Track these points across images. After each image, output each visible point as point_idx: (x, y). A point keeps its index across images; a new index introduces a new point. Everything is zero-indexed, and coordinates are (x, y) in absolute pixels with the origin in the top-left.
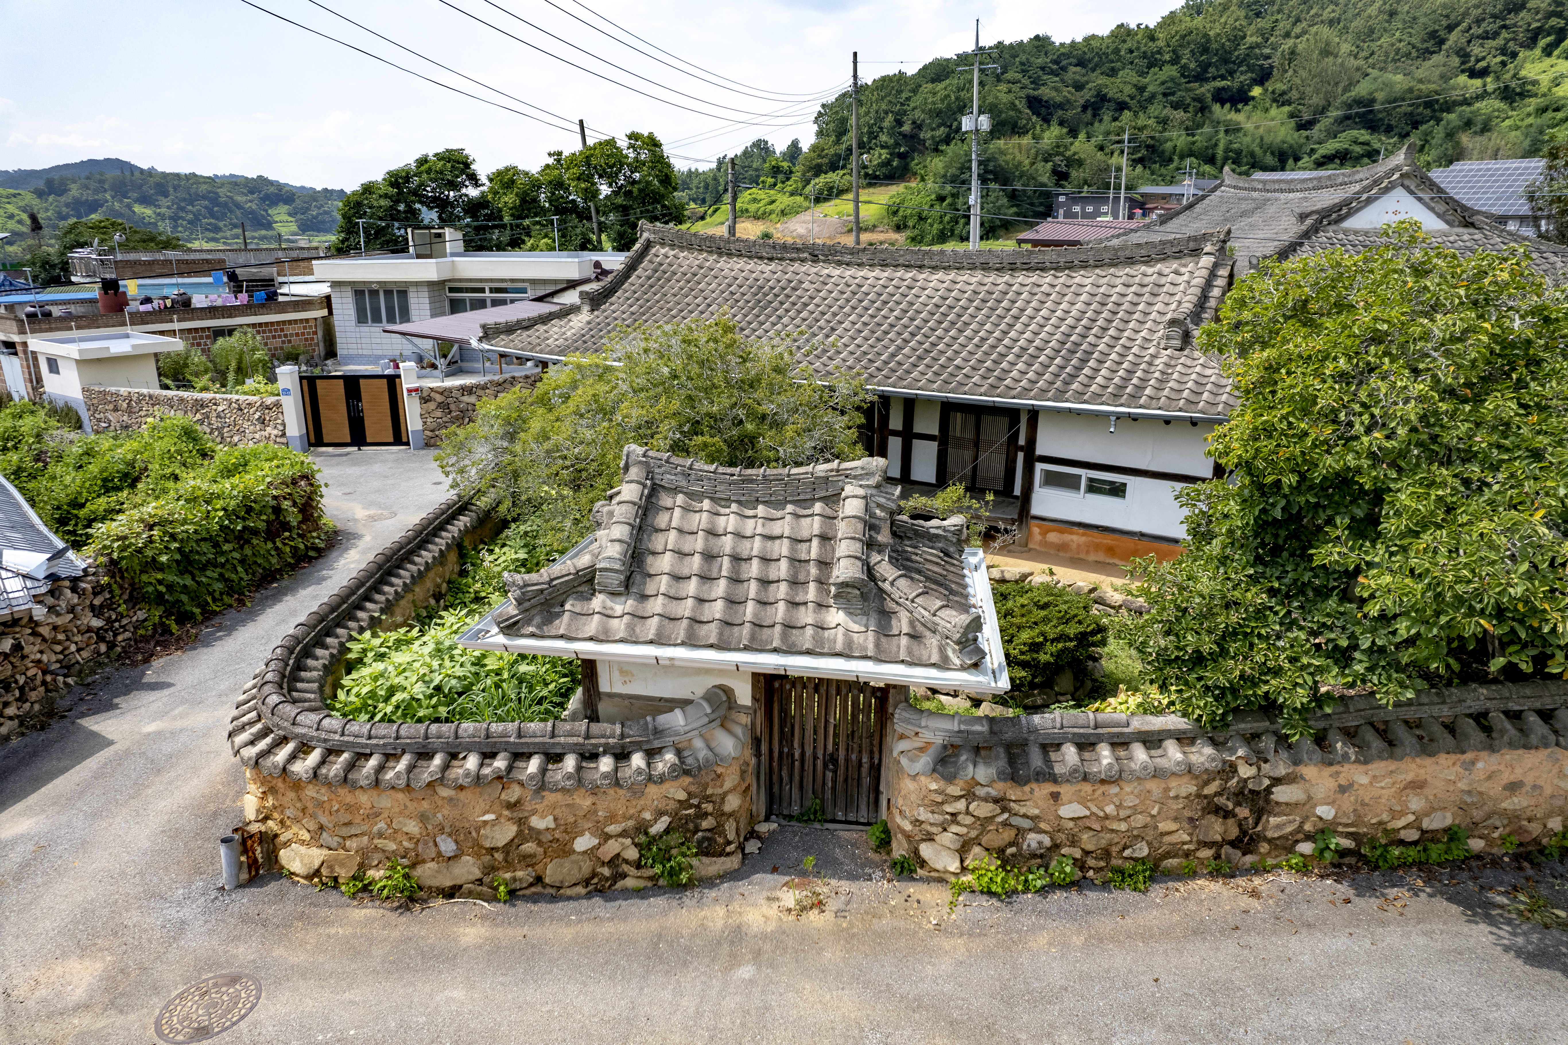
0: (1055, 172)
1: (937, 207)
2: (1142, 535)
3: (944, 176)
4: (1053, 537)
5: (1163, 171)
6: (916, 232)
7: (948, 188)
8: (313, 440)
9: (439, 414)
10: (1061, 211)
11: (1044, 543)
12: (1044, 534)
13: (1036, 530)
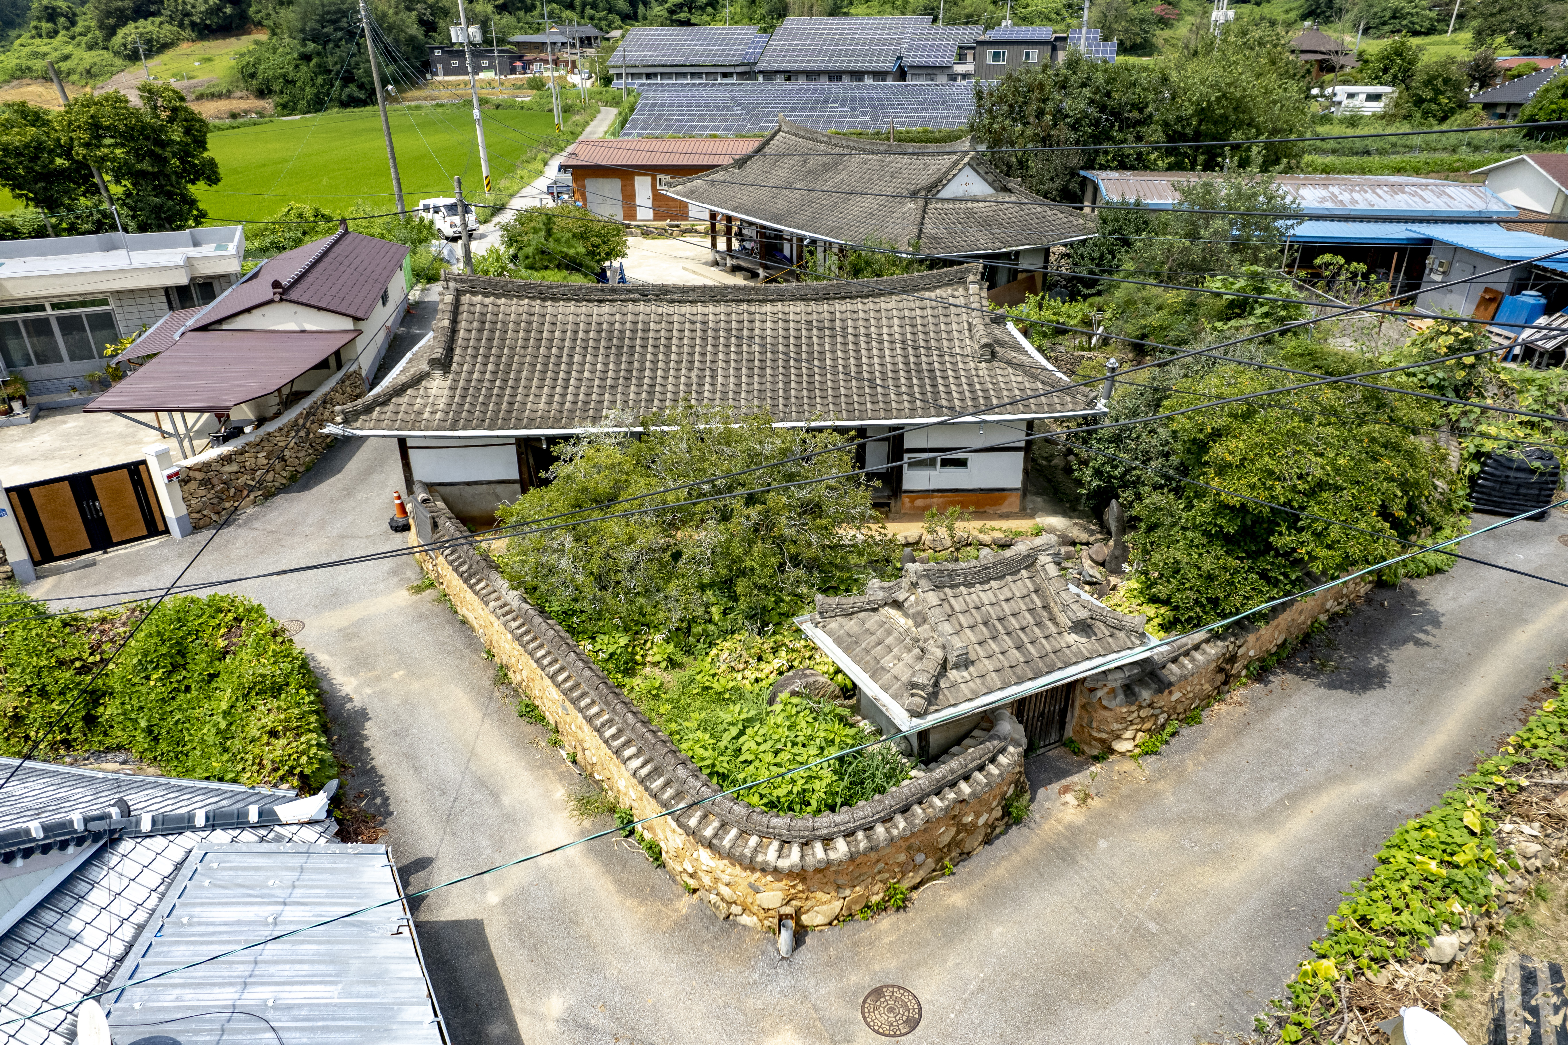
0: (422, 22)
1: (304, 68)
2: (982, 490)
3: (303, 30)
4: (919, 503)
5: (529, 18)
6: (286, 98)
7: (311, 46)
8: (38, 557)
9: (202, 491)
10: (440, 67)
11: (913, 508)
12: (912, 501)
13: (907, 500)
